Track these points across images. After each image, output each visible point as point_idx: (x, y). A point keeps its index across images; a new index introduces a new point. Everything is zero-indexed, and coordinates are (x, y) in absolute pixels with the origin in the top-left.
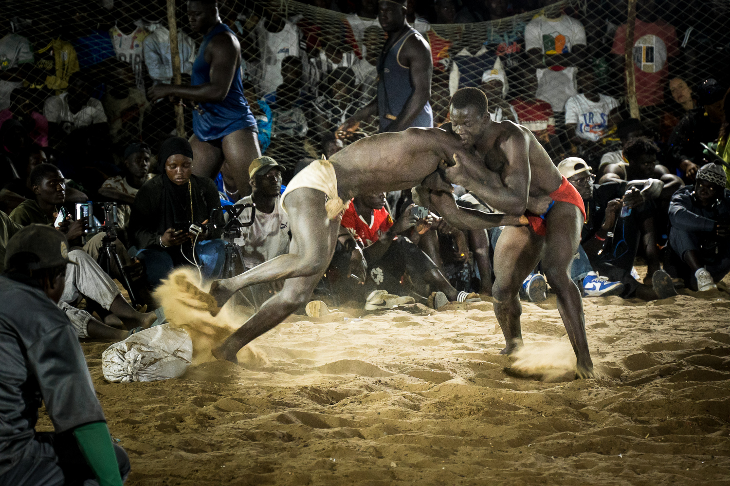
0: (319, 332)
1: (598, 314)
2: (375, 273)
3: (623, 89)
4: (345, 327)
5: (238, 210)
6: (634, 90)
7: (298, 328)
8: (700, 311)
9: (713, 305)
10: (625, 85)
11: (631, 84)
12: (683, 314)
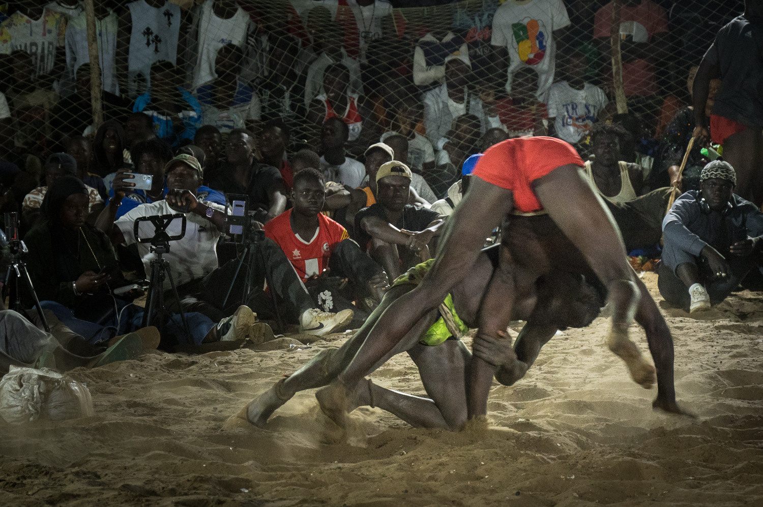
0: (261, 361)
1: (583, 338)
2: (324, 298)
3: (609, 79)
4: (291, 355)
5: (165, 221)
6: (621, 80)
7: (236, 357)
8: (701, 335)
9: (717, 328)
10: (611, 75)
11: (617, 73)
12: (683, 338)
